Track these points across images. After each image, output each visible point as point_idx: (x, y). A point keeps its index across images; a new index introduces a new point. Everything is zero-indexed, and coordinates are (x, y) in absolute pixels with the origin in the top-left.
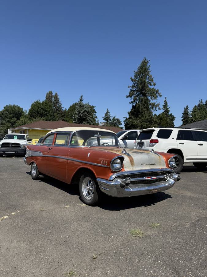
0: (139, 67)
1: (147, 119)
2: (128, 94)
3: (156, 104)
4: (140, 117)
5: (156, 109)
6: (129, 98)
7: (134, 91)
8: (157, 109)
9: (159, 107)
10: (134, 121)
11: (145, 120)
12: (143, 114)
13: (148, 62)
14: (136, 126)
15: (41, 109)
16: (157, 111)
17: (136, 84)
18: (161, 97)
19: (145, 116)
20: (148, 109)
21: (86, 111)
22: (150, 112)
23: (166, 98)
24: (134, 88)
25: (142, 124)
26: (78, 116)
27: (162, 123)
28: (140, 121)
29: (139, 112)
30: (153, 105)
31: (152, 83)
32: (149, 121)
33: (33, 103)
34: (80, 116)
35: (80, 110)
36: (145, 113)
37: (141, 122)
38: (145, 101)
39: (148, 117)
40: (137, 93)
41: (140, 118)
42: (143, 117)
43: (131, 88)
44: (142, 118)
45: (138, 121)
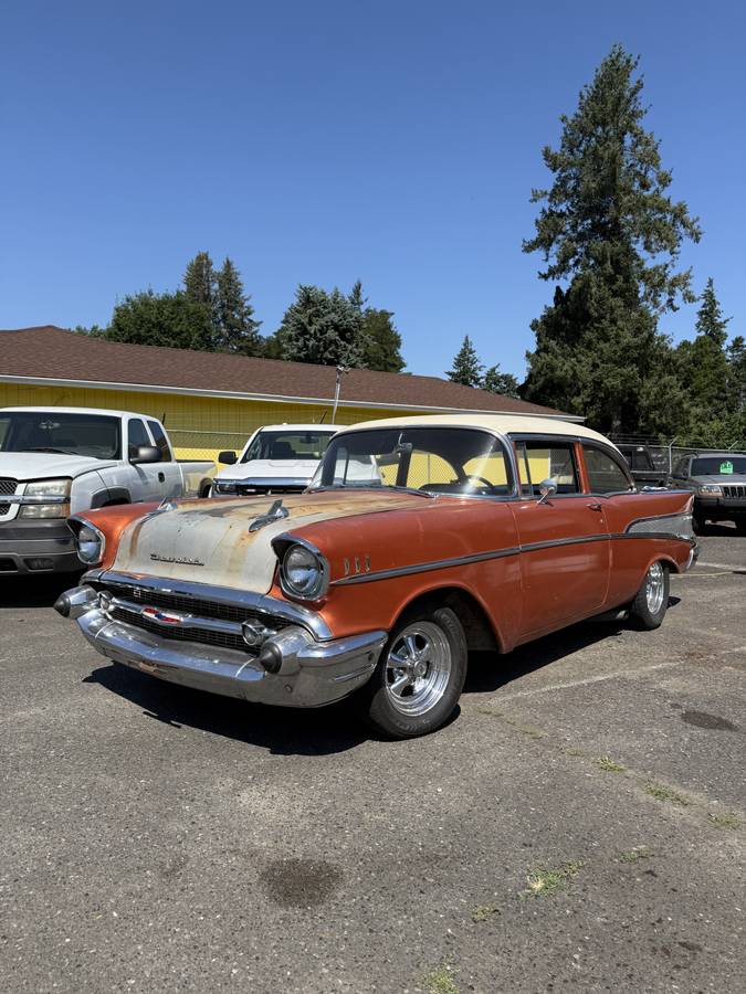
0: (585, 94)
1: (626, 349)
2: (533, 234)
3: (670, 278)
4: (590, 342)
5: (670, 301)
6: (539, 253)
7: (562, 215)
8: (678, 300)
9: (690, 288)
10: (558, 363)
11: (615, 352)
12: (606, 323)
13: (632, 63)
14: (570, 386)
15: (154, 326)
16: (675, 309)
17: (572, 182)
18: (697, 240)
19: (617, 335)
20: (631, 302)
21: (336, 327)
22: (641, 315)
23: (711, 282)
24: (561, 202)
25: (599, 372)
26: (295, 351)
27: (696, 382)
28: (590, 360)
29: (587, 317)
30: (657, 281)
31: (651, 175)
32: (635, 361)
33: (121, 302)
34: (306, 346)
35: (305, 321)
36: (613, 322)
37: (595, 366)
38: (618, 261)
39: (628, 338)
40: (574, 227)
41: (589, 346)
42: (607, 340)
43: (544, 204)
44: (602, 345)
45: (579, 362)
